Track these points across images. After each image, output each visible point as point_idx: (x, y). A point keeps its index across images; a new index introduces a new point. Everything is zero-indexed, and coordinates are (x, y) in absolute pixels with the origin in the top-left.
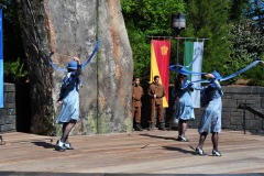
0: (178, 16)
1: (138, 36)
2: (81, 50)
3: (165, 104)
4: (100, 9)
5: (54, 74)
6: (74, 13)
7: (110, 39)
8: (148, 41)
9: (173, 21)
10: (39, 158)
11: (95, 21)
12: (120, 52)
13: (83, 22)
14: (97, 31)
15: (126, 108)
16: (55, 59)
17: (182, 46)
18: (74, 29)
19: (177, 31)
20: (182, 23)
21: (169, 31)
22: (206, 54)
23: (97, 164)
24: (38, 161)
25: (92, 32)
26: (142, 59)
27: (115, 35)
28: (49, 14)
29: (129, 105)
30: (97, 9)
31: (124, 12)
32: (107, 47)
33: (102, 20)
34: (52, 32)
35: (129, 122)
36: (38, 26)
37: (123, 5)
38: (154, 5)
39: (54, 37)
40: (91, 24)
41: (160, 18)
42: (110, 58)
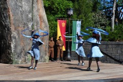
0: (70, 9)
1: (52, 18)
2: (25, 24)
3: (64, 49)
4: (34, 5)
5: (12, 35)
6: (22, 7)
7: (39, 19)
8: (56, 21)
9: (67, 12)
10: (5, 74)
11: (31, 11)
12: (43, 25)
13: (26, 11)
14: (32, 16)
15: (46, 51)
16: (12, 28)
17: (71, 23)
18: (22, 14)
19: (69, 16)
20: (71, 12)
21: (65, 16)
22: (82, 27)
23: (32, 76)
24: (5, 75)
25: (30, 16)
26: (53, 28)
27: (41, 17)
28: (10, 7)
29: (47, 50)
30: (32, 5)
31: (45, 7)
32: (37, 23)
33: (35, 10)
34: (11, 15)
35: (47, 57)
36: (4, 12)
37: (44, 4)
38: (59, 4)
39: (12, 18)
40: (29, 12)
41: (61, 10)
42: (39, 28)
